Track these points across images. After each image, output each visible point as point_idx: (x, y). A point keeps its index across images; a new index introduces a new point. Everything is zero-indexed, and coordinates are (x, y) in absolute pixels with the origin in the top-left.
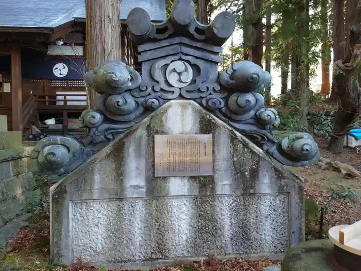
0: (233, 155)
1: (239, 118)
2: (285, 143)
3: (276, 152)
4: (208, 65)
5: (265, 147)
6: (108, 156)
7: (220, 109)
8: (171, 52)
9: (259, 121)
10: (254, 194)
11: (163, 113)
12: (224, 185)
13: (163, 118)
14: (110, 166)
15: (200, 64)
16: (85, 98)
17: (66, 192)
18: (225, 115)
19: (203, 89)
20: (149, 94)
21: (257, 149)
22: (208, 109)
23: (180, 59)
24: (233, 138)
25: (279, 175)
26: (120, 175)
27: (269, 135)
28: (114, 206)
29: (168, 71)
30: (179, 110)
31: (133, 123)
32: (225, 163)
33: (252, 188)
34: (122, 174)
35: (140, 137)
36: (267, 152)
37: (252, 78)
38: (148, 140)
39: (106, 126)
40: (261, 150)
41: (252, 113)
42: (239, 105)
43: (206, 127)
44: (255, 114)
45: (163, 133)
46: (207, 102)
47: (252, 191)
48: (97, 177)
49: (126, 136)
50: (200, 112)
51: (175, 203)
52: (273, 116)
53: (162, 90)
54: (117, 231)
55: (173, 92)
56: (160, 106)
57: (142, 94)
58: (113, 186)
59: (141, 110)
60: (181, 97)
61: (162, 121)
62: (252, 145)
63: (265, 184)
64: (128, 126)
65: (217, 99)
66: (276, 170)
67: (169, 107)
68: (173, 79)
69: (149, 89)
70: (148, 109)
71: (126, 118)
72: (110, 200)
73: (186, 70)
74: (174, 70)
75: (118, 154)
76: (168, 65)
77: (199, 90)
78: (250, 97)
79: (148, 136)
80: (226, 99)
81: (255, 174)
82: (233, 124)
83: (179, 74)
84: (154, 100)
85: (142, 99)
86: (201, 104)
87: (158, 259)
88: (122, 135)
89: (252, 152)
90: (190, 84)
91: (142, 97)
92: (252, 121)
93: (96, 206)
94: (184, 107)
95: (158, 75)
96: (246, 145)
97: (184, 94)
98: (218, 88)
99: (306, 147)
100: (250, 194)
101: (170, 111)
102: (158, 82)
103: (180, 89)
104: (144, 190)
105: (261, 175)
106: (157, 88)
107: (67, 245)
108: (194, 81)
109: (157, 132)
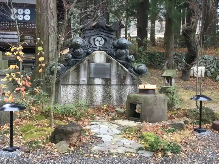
0: (117, 71)
1: (119, 58)
2: (136, 67)
3: (133, 71)
4: (110, 39)
5: (129, 69)
6: (74, 70)
7: (113, 55)
8: (96, 34)
9: (127, 60)
10: (124, 85)
11: (94, 55)
12: (114, 81)
13: (94, 57)
14: (75, 74)
15: (107, 38)
17: (60, 81)
18: (115, 57)
20: (88, 49)
21: (126, 69)
22: (109, 54)
23: (100, 36)
24: (118, 65)
25: (133, 79)
26: (78, 76)
27: (130, 64)
28: (76, 87)
29: (95, 40)
30: (99, 54)
31: (82, 59)
32: (115, 74)
33: (124, 82)
34: (79, 76)
35: (85, 64)
36: (130, 71)
37: (124, 45)
38: (88, 65)
39: (73, 59)
40: (127, 70)
42: (120, 54)
43: (108, 61)
44: (126, 57)
45: (93, 62)
46: (109, 52)
47: (124, 84)
48: (70, 77)
49: (80, 63)
50: (106, 55)
51: (97, 87)
52: (132, 58)
53: (93, 47)
54: (77, 96)
55: (97, 48)
56: (92, 52)
57: (86, 48)
58: (75, 80)
59: (85, 54)
60: (99, 50)
61: (93, 58)
62: (124, 68)
63: (128, 81)
64: (80, 59)
65: (112, 51)
66: (132, 77)
67: (95, 53)
68: (97, 43)
69: (88, 47)
70: (88, 54)
71: (80, 57)
72: (75, 85)
73: (102, 40)
74: (97, 40)
75: (78, 70)
76: (95, 38)
77: (106, 48)
78: (124, 51)
79: (88, 63)
80: (116, 51)
81: (125, 78)
82: (118, 60)
83: (99, 41)
84: (90, 51)
86: (107, 53)
87: (90, 106)
88: (78, 63)
89: (124, 70)
90: (103, 45)
91: (86, 49)
92: (124, 59)
93: (70, 87)
94: (101, 54)
95: (92, 42)
96: (122, 68)
97: (101, 48)
98: (113, 47)
99: (142, 69)
100: (123, 85)
101: (96, 55)
102: (91, 44)
103: (99, 47)
104: (86, 82)
105: (127, 78)
106: (91, 46)
107: (60, 100)
108: (104, 44)
109: (91, 62)
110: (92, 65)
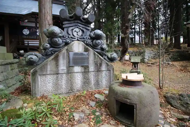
0: (94, 59)
1: (96, 48)
2: (109, 56)
3: (107, 58)
4: (87, 31)
6: (53, 59)
7: (90, 45)
8: (74, 25)
9: (102, 49)
10: (101, 71)
11: (72, 45)
12: (92, 68)
13: (72, 47)
14: (53, 63)
15: (84, 30)
16: (38, 43)
17: (37, 72)
19: (85, 38)
20: (67, 39)
22: (87, 44)
23: (77, 28)
24: (94, 54)
25: (108, 65)
26: (57, 65)
27: (105, 53)
28: (55, 76)
29: (73, 31)
30: (77, 44)
31: (61, 48)
32: (92, 61)
33: (100, 69)
34: (58, 65)
35: (64, 53)
36: (104, 58)
37: (100, 35)
38: (67, 54)
39: (52, 49)
40: (102, 58)
41: (100, 46)
42: (96, 44)
43: (86, 50)
45: (72, 51)
46: (86, 42)
47: (100, 70)
48: (49, 67)
49: (59, 52)
50: (84, 45)
51: (76, 74)
52: (106, 47)
53: (71, 37)
54: (57, 85)
55: (75, 38)
56: (71, 43)
58: (54, 69)
59: (64, 44)
60: (78, 40)
61: (71, 48)
62: (100, 56)
63: (104, 68)
64: (59, 49)
65: (89, 41)
66: (107, 63)
67: (74, 43)
68: (75, 34)
69: (67, 37)
70: (67, 44)
71: (59, 46)
72: (54, 74)
73: (79, 31)
74: (75, 31)
75: (56, 59)
76: (73, 29)
77: (84, 38)
78: (99, 41)
79: (67, 52)
80: (92, 41)
81: (101, 65)
82: (94, 50)
83: (77, 32)
85: (65, 40)
87: (71, 93)
88: (57, 53)
89: (100, 58)
90: (81, 36)
91: (64, 39)
92: (100, 49)
93: (49, 77)
94: (79, 44)
95: (70, 32)
96: (98, 56)
98: (90, 38)
99: (115, 57)
100: (99, 71)
102: (70, 35)
103: (78, 37)
104: (66, 70)
106: (70, 37)
107: (38, 91)
108: (82, 35)
109: (70, 51)
110: (71, 54)
